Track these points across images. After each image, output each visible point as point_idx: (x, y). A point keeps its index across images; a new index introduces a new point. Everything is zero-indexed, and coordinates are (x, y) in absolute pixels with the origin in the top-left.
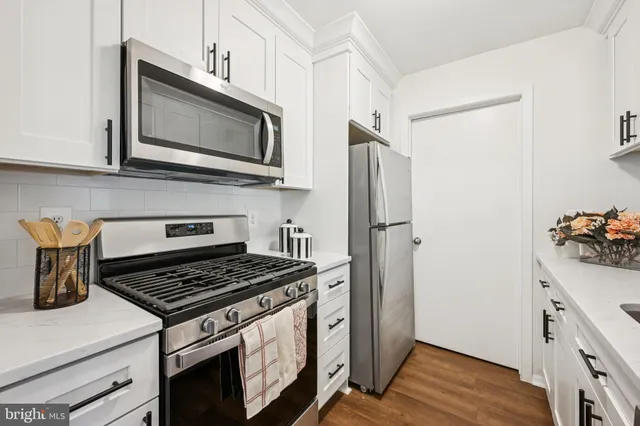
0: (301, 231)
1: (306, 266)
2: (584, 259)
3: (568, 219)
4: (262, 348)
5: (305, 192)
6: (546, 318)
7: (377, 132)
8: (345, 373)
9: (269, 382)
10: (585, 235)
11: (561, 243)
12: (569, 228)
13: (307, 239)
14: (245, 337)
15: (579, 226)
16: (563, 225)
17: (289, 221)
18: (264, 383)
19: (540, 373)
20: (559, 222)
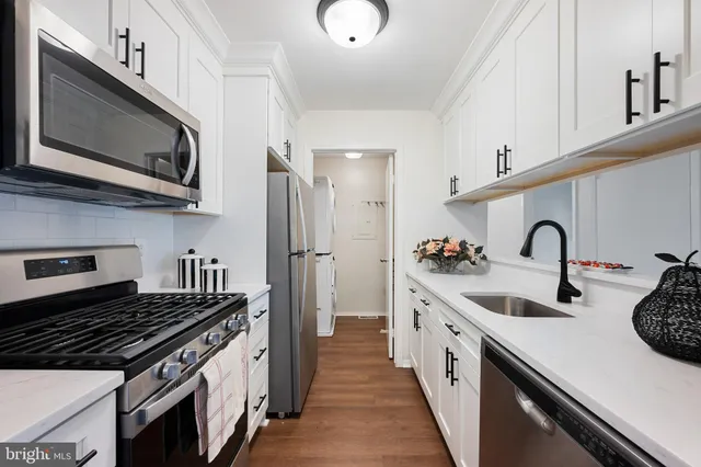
0: (214, 261)
1: (236, 298)
2: (432, 271)
3: (425, 243)
4: (220, 384)
5: (215, 217)
6: (416, 314)
7: (287, 161)
8: (265, 404)
9: (226, 419)
10: (434, 254)
11: (420, 261)
12: (425, 249)
13: (224, 270)
14: (206, 376)
15: (431, 248)
16: (421, 247)
17: (191, 252)
18: (223, 420)
19: (410, 357)
20: (419, 246)
